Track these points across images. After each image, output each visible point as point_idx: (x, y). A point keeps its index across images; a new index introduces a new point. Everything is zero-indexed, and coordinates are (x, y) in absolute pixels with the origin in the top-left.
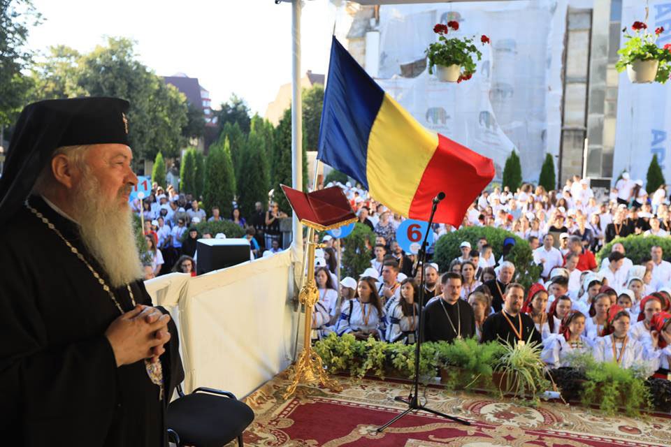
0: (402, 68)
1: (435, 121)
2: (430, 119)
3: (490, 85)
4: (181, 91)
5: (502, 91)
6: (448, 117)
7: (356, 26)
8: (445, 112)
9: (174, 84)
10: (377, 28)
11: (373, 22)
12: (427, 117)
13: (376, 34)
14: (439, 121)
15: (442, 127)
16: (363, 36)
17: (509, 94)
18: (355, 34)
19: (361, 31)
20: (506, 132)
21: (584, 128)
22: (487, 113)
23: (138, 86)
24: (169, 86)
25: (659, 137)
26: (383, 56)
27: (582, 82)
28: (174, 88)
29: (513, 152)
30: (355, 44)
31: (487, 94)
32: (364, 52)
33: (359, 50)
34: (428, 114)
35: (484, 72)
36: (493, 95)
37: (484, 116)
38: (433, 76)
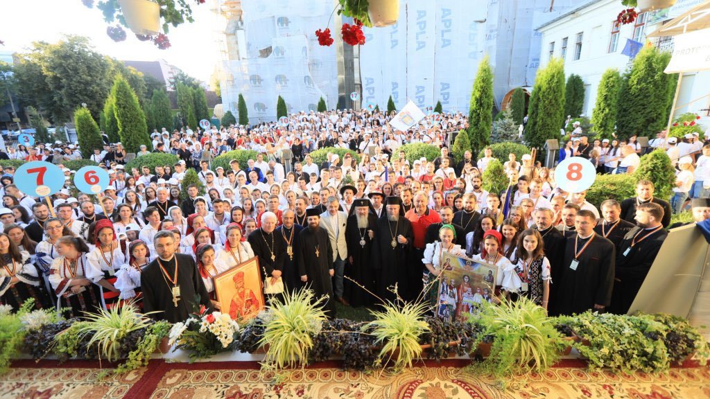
0: (261, 51)
1: (281, 83)
2: (278, 82)
3: (308, 60)
4: (139, 70)
6: (288, 80)
7: (230, 26)
8: (286, 77)
9: (131, 66)
10: (242, 27)
11: (239, 23)
12: (276, 81)
13: (242, 31)
14: (283, 83)
15: (285, 86)
16: (234, 34)
18: (230, 31)
19: (233, 29)
20: (320, 88)
21: (360, 83)
23: (95, 68)
26: (249, 45)
28: (133, 69)
29: (321, 99)
30: (231, 37)
31: (307, 66)
32: (237, 43)
33: (234, 41)
34: (276, 79)
35: (304, 53)
36: (311, 67)
37: (307, 79)
38: (276, 56)
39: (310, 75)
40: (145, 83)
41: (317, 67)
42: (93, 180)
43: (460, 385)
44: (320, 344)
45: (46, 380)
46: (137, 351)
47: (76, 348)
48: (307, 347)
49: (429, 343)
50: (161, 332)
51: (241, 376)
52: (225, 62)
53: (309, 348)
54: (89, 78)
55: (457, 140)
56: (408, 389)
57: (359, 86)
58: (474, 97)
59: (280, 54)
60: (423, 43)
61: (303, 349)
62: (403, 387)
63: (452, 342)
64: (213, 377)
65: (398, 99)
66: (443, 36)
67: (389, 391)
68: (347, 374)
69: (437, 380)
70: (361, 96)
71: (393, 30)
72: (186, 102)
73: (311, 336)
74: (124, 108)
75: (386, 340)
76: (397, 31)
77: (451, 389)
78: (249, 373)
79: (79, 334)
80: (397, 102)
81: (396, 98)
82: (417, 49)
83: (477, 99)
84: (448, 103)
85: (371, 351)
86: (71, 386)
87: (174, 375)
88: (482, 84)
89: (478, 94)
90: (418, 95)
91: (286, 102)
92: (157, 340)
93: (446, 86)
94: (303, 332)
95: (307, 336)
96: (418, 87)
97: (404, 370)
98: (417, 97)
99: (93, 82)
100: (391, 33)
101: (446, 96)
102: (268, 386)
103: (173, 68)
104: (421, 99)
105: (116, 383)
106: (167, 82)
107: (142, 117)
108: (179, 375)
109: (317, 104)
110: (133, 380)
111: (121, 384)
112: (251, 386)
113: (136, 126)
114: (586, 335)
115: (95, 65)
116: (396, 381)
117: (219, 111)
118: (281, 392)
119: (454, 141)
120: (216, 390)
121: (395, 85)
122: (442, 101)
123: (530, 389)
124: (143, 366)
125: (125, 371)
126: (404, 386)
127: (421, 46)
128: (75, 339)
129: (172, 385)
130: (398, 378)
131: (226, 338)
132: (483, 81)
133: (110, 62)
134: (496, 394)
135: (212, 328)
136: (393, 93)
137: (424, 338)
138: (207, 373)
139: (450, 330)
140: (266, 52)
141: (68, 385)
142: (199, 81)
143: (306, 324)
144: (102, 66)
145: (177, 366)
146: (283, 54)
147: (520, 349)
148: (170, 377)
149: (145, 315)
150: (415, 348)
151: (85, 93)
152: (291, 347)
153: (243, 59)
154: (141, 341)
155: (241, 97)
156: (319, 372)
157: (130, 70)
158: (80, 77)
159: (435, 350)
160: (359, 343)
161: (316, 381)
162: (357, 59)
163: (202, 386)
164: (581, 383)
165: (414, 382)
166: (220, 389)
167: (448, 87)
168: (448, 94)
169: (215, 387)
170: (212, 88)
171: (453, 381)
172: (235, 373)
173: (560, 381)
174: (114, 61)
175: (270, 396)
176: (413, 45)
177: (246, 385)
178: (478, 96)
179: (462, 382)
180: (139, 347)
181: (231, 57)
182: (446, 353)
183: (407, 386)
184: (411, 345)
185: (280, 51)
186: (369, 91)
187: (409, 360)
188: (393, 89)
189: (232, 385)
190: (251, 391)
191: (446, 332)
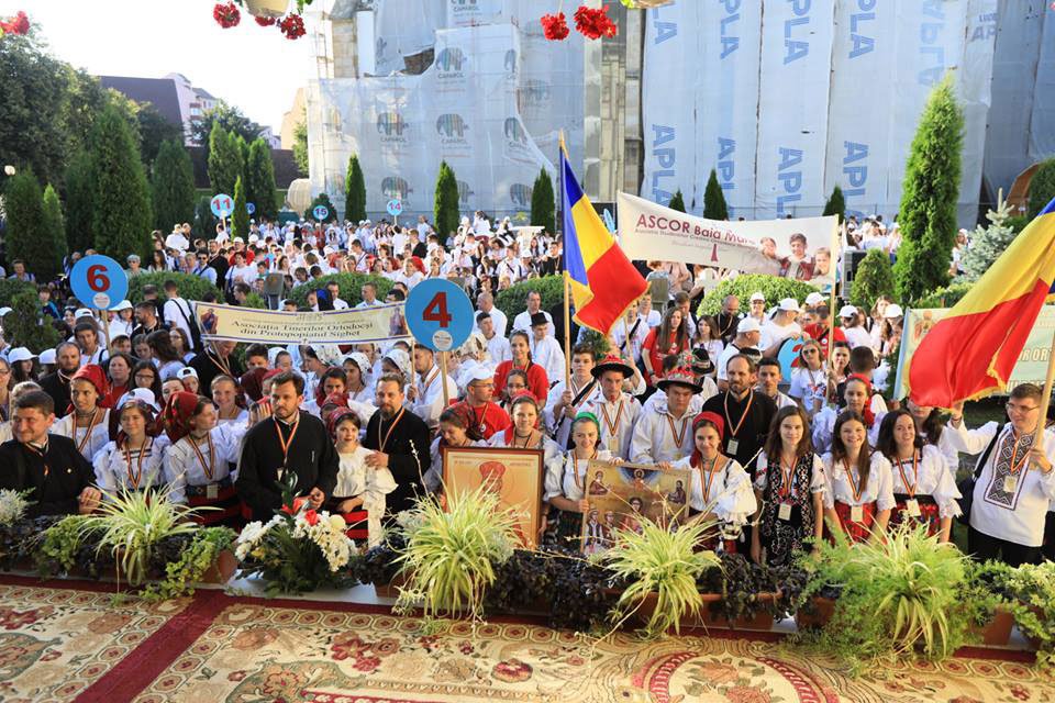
0: (408, 60)
1: (449, 133)
3: (517, 82)
4: (131, 97)
5: (536, 91)
6: (466, 127)
7: (343, 3)
8: (462, 121)
10: (370, 6)
12: (439, 128)
13: (369, 14)
14: (455, 133)
15: (459, 141)
16: (351, 17)
17: (545, 95)
18: (340, 13)
19: (349, 9)
20: (539, 146)
21: (640, 139)
22: (514, 119)
23: (42, 89)
24: (111, 90)
25: (726, 147)
26: (381, 45)
27: (636, 78)
29: (543, 172)
30: (342, 28)
31: (514, 96)
32: (355, 39)
33: (348, 36)
34: (440, 123)
35: (509, 65)
36: (522, 96)
37: (510, 123)
38: (442, 71)
39: (518, 117)
40: (140, 126)
41: (539, 99)
42: (99, 283)
43: (771, 665)
44: (508, 578)
45: (24, 600)
46: (181, 564)
47: (74, 554)
48: (484, 581)
49: (715, 592)
50: (220, 540)
51: (359, 622)
52: (323, 82)
53: (489, 583)
54: (26, 112)
55: (861, 269)
56: (669, 661)
57: (637, 146)
58: (912, 170)
59: (452, 67)
60: (800, 45)
61: (477, 581)
62: (659, 659)
63: (763, 595)
64: (310, 618)
65: (732, 180)
66: (854, 28)
67: (631, 661)
68: (556, 635)
69: (727, 655)
70: (641, 171)
71: (729, 15)
72: (228, 171)
73: (493, 560)
74: (111, 172)
75: (633, 578)
76: (736, 17)
77: (752, 668)
78: (374, 619)
79: (79, 531)
80: (730, 186)
81: (728, 178)
82: (787, 61)
83: (919, 177)
84: (862, 192)
85: (604, 594)
86: (68, 611)
87: (240, 611)
88: (934, 141)
89: (922, 165)
90: (787, 171)
91: (458, 178)
92: (213, 553)
93: (857, 151)
94: (479, 555)
95: (486, 561)
96: (785, 152)
97: (665, 636)
98: (781, 177)
99: (34, 119)
100: (723, 22)
101: (858, 177)
102: (410, 636)
103: (201, 94)
104: (793, 182)
105: (142, 612)
106: (187, 126)
107: (145, 195)
108: (249, 612)
109: (532, 186)
110: (171, 611)
111: (152, 614)
112: (378, 635)
113: (131, 213)
114: (1035, 597)
115: (42, 83)
116: (648, 650)
117: (300, 193)
118: (432, 646)
119: (855, 272)
120: (317, 634)
121: (727, 146)
122: (846, 187)
123: (909, 680)
124: (185, 594)
125: (156, 597)
126: (663, 657)
127: (797, 50)
128: (74, 537)
129: (240, 622)
130: (651, 647)
131: (337, 553)
132: (938, 133)
133: (72, 77)
134: (838, 682)
135: (315, 533)
136: (721, 165)
137: (707, 581)
138: (299, 614)
139: (764, 577)
140: (419, 63)
141: (62, 609)
142: (256, 125)
143: (485, 543)
144: (56, 85)
145: (245, 600)
146: (458, 67)
147: (894, 610)
148: (235, 613)
149: (193, 510)
150: (688, 595)
151: (13, 144)
152: (454, 577)
153: (366, 75)
154: (188, 547)
155: (354, 162)
156: (503, 629)
157: (111, 96)
158: (9, 108)
159: (728, 604)
160: (583, 580)
161: (497, 638)
162: (637, 83)
163: (292, 628)
164: (1013, 682)
165: (682, 655)
166: (322, 633)
167: (864, 155)
168: (864, 170)
169: (315, 630)
170: (288, 143)
171: (757, 659)
172: (349, 618)
173: (973, 675)
174: (83, 77)
175: (412, 649)
176: (776, 51)
177: (371, 633)
178: (922, 169)
179: (775, 662)
180: (184, 558)
181: (339, 73)
182: (749, 610)
183: (668, 658)
184: (682, 589)
185: (453, 59)
186: (661, 158)
187: (675, 617)
188: (721, 156)
189: (343, 630)
190: (379, 640)
191: (754, 579)
